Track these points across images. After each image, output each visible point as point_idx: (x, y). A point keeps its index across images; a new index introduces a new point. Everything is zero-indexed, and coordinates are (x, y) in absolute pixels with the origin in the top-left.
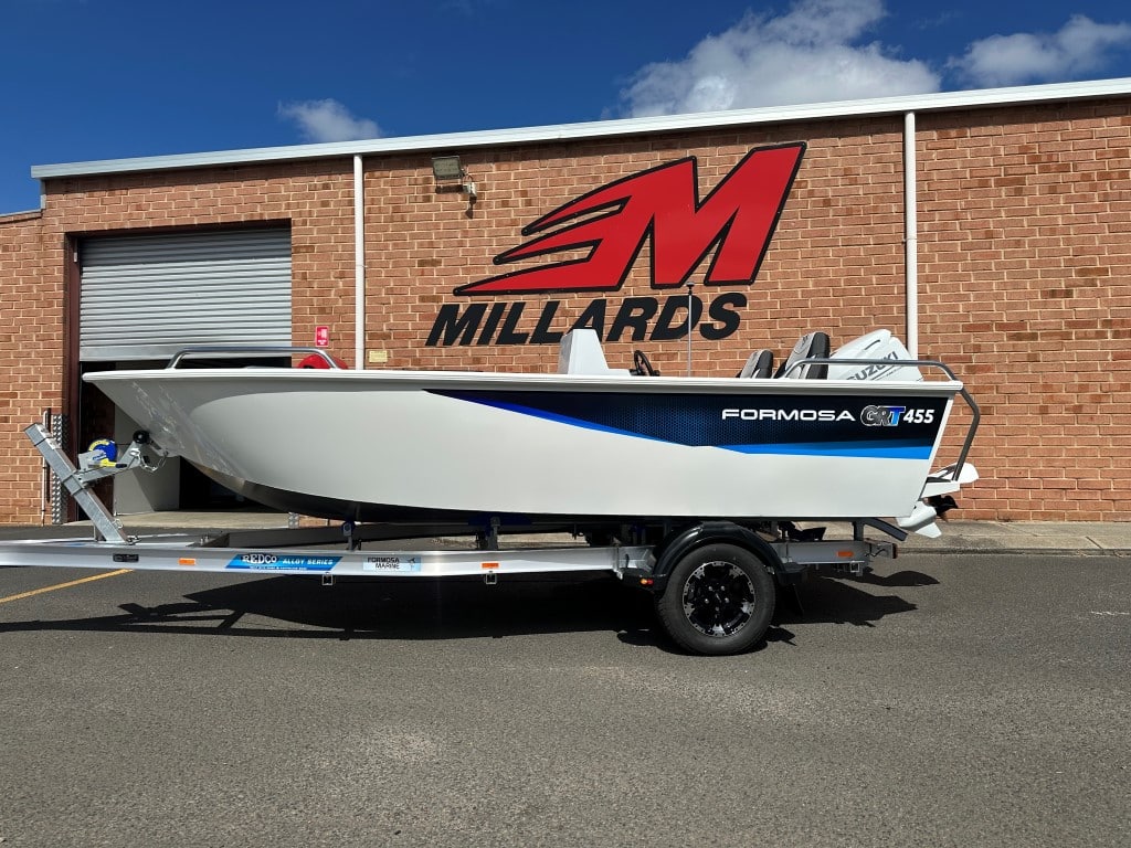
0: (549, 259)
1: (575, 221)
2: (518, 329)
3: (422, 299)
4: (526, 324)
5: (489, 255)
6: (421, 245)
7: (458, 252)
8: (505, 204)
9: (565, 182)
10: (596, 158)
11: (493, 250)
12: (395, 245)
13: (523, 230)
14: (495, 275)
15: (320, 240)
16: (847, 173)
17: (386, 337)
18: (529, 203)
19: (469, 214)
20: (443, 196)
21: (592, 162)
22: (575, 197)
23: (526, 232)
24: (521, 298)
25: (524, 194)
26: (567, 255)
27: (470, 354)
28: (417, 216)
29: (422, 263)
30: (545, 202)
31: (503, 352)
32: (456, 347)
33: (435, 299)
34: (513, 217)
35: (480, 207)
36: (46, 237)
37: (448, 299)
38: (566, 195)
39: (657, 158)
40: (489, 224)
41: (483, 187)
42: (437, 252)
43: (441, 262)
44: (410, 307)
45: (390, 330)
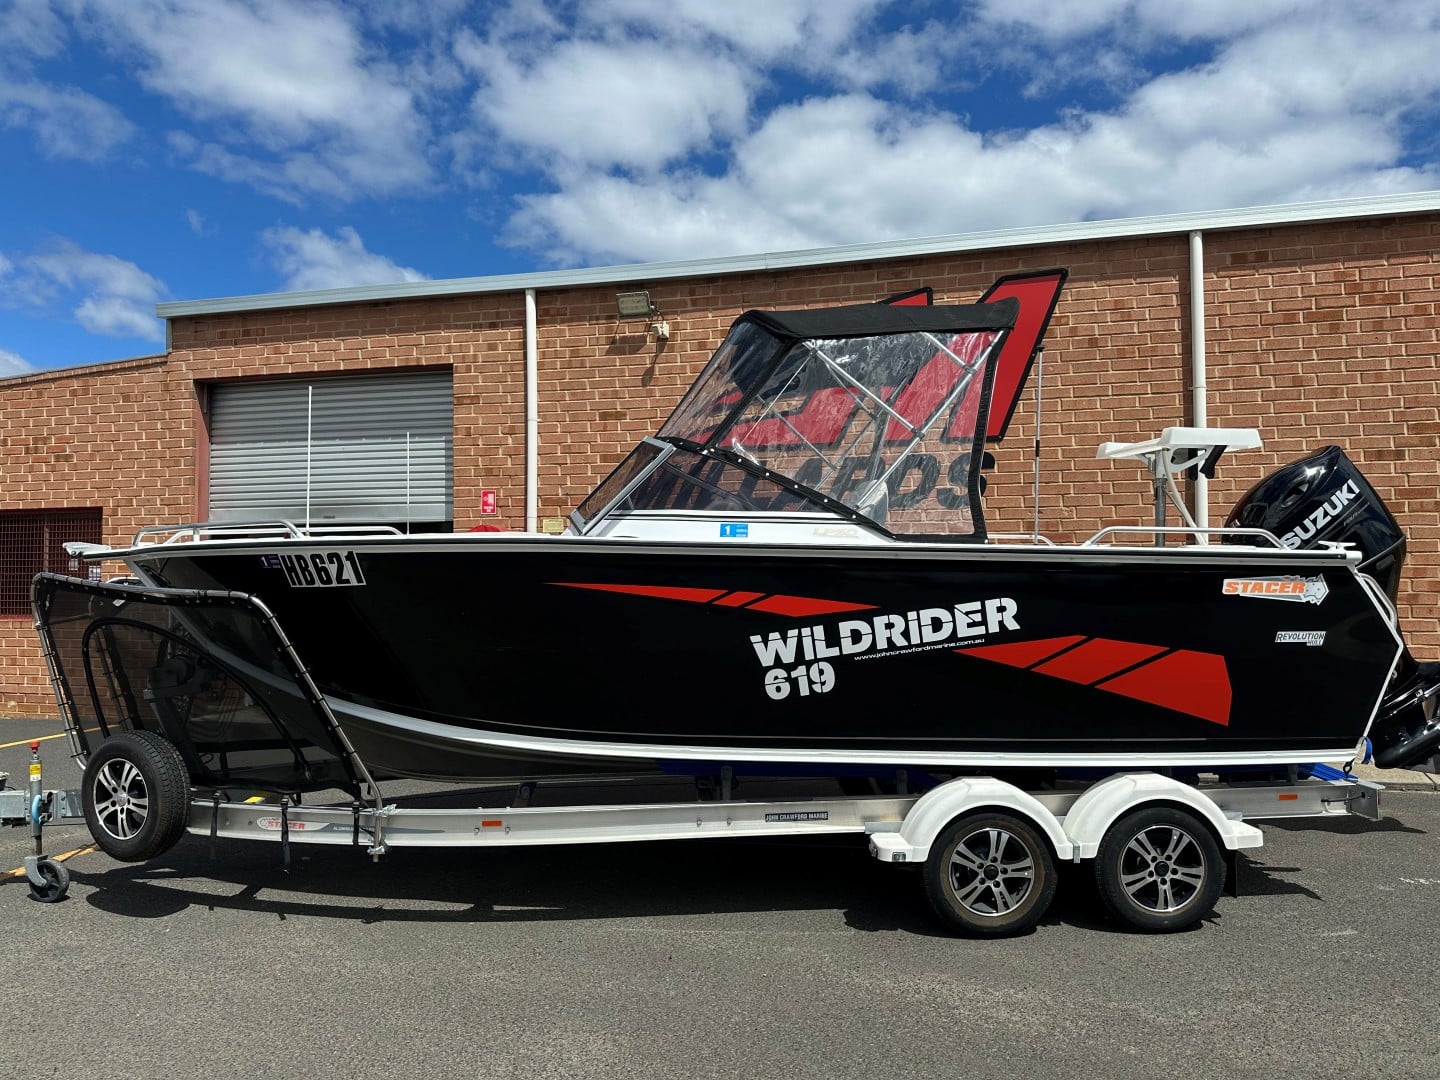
3: (603, 458)
6: (603, 395)
7: (646, 401)
8: (702, 345)
10: (809, 290)
12: (573, 394)
15: (487, 390)
16: (1117, 307)
17: (561, 503)
21: (805, 296)
29: (604, 416)
36: (173, 386)
40: (684, 368)
41: (675, 327)
42: (621, 403)
43: (625, 415)
44: (589, 467)
45: (567, 494)
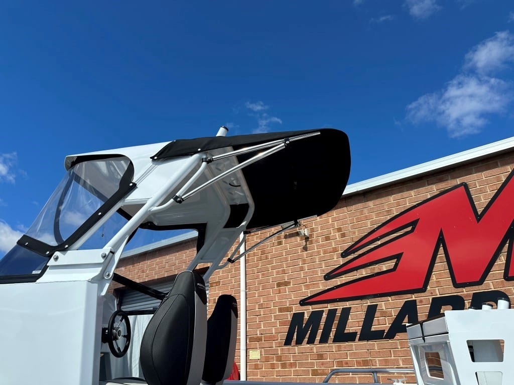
0: (364, 273)
1: (379, 243)
2: (349, 329)
3: (281, 310)
4: (354, 325)
5: (320, 274)
6: (278, 273)
7: (300, 274)
8: (327, 238)
9: (367, 218)
10: (386, 198)
11: (323, 271)
12: (263, 274)
13: (342, 254)
14: (326, 288)
15: (223, 278)
17: (259, 339)
18: (343, 235)
19: (305, 249)
20: (289, 240)
21: (384, 201)
22: (376, 226)
23: (344, 255)
24: (347, 304)
25: (339, 230)
26: (377, 268)
27: (315, 351)
28: (274, 255)
29: (279, 285)
30: (355, 233)
31: (339, 349)
32: (305, 346)
33: (288, 309)
34: (334, 246)
35: (311, 243)
37: (297, 309)
38: (369, 226)
39: (434, 189)
40: (318, 253)
41: (312, 230)
42: (287, 276)
43: (290, 283)
44: (273, 316)
45: (262, 334)
